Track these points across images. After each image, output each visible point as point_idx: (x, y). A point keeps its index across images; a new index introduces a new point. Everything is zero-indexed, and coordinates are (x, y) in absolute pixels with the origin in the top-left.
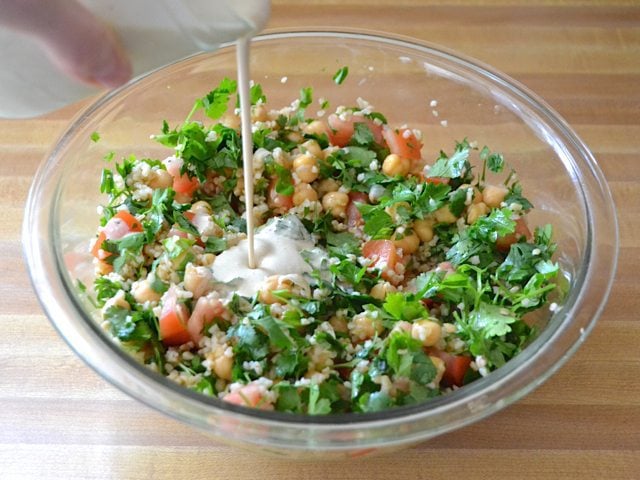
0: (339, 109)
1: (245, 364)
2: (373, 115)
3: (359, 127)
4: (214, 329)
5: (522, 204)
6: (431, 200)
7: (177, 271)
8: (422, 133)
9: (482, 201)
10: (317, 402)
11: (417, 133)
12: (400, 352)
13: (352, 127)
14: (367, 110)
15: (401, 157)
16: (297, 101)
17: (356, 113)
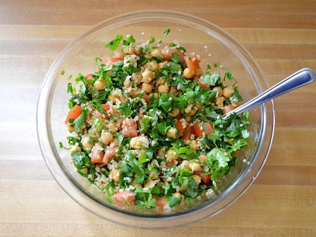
0: (166, 48)
1: (125, 178)
2: (181, 48)
3: (174, 55)
4: (112, 161)
5: (238, 98)
6: (202, 96)
7: (98, 132)
8: (201, 57)
9: (223, 96)
10: (151, 199)
11: (198, 57)
12: (184, 178)
13: (171, 55)
14: (178, 46)
15: (191, 70)
16: (149, 41)
17: (173, 48)
